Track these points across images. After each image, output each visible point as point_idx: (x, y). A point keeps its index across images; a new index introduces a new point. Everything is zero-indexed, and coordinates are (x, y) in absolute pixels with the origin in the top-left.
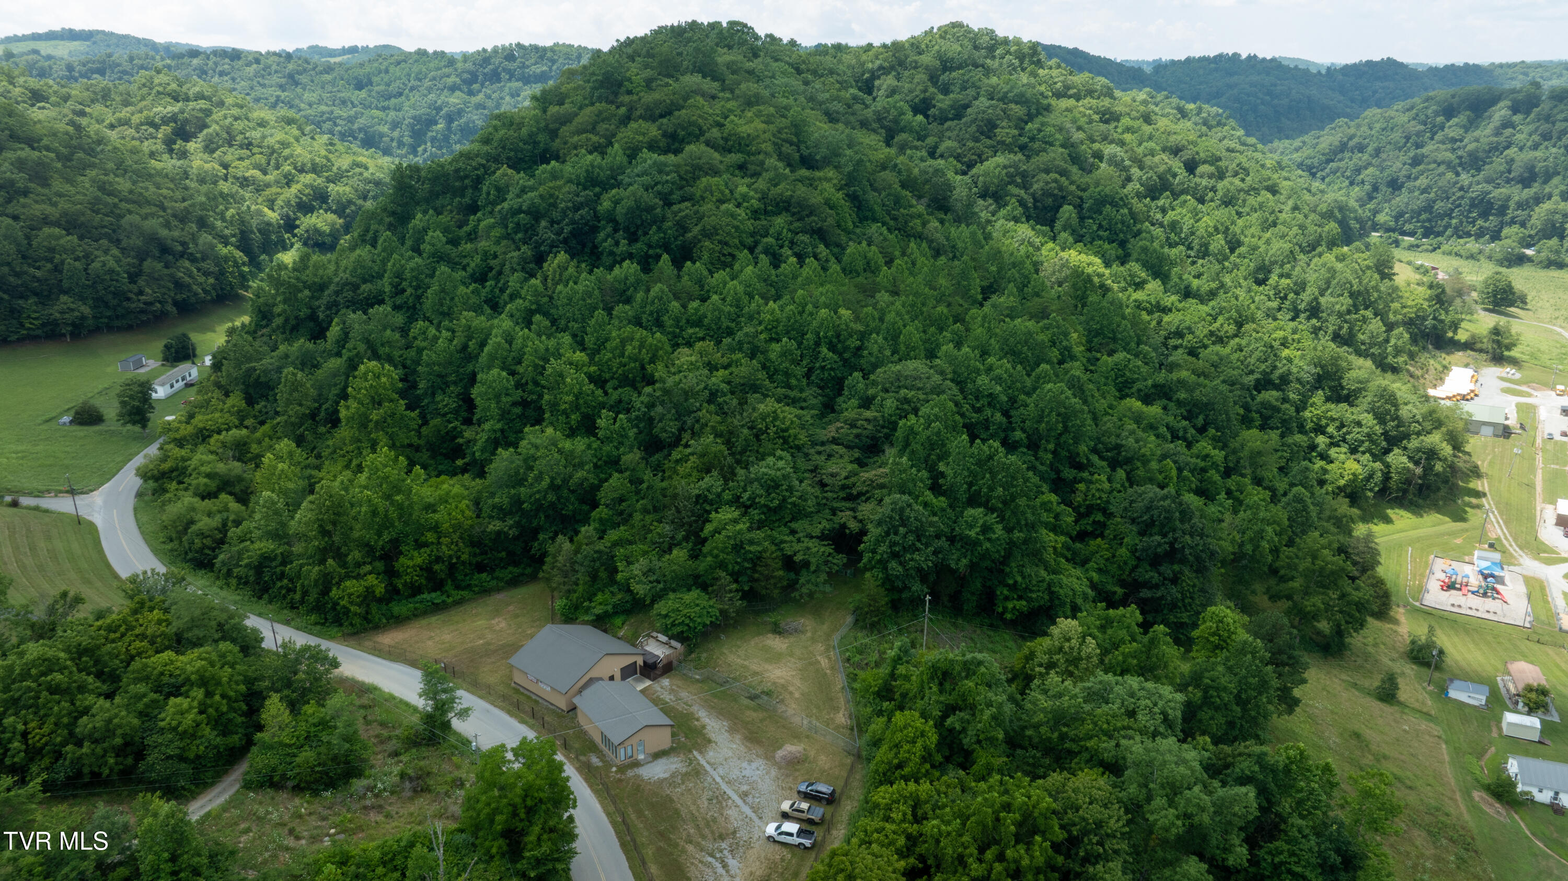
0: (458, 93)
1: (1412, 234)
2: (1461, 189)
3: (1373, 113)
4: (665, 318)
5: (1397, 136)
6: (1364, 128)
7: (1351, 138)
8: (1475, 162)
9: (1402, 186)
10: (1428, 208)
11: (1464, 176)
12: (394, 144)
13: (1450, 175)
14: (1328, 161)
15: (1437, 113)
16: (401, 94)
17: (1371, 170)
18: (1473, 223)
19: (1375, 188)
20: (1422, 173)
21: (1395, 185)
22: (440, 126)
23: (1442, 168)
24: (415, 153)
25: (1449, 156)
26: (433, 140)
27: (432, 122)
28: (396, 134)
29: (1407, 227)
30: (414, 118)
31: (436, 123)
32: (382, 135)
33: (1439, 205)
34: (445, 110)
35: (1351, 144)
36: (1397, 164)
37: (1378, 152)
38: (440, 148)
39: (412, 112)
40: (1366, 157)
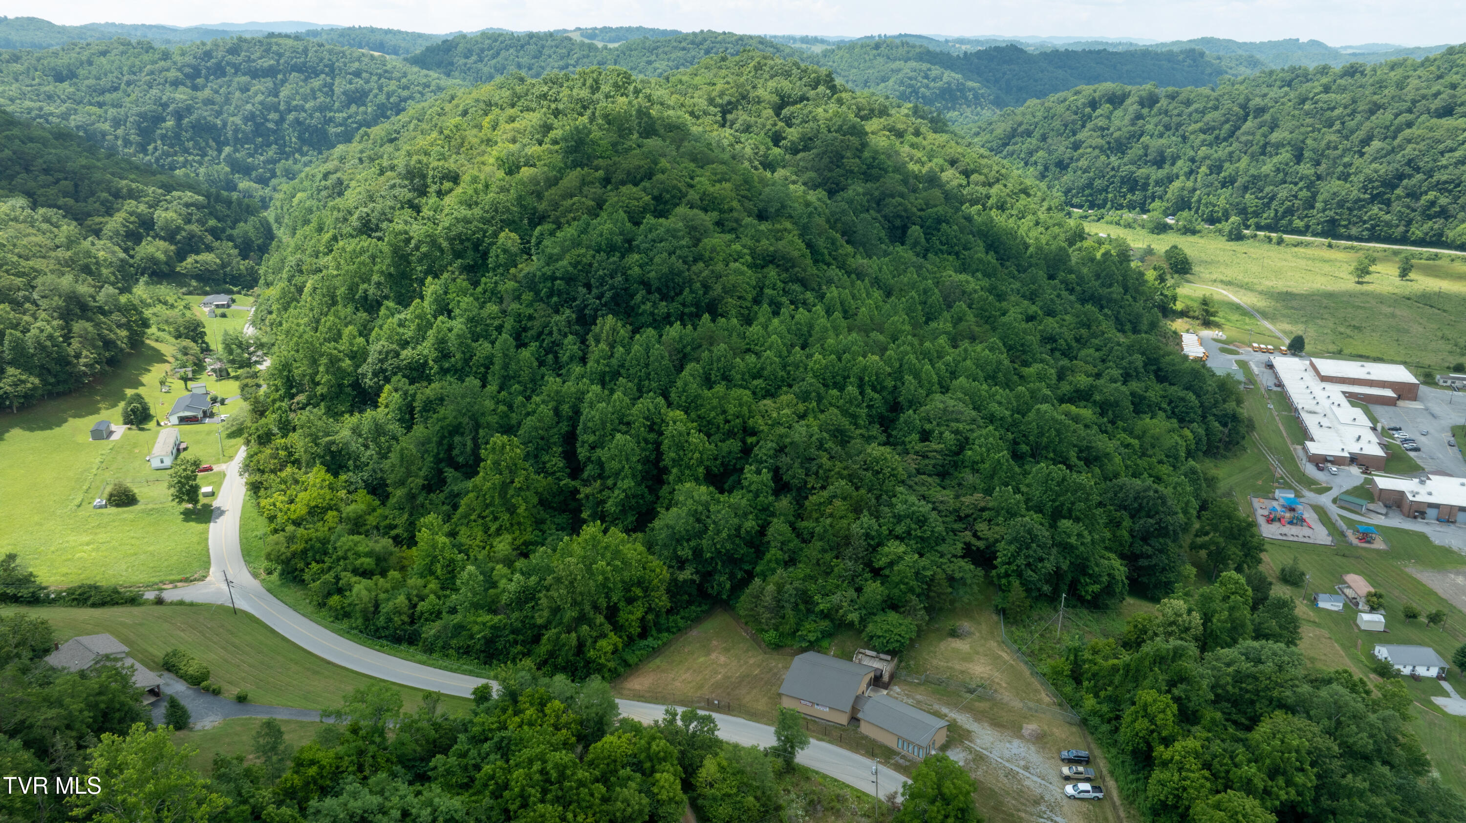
0: (181, 88)
1: (1080, 207)
2: (1113, 169)
3: (1032, 102)
4: (733, 372)
5: (1057, 124)
6: (1029, 117)
7: (1020, 124)
8: (1119, 147)
9: (1067, 166)
10: (1090, 185)
11: (1113, 158)
12: (120, 142)
13: (1103, 158)
14: (1005, 145)
15: (1084, 105)
16: (116, 89)
17: (1041, 153)
18: (1124, 196)
19: (1046, 168)
20: (1082, 156)
21: (1062, 166)
22: (170, 123)
23: (1097, 152)
24: (144, 151)
25: (1100, 142)
26: (163, 137)
27: (158, 119)
28: (120, 132)
29: (1075, 201)
30: (140, 115)
31: (164, 121)
32: (104, 134)
33: (1097, 183)
34: (171, 108)
35: (1020, 130)
36: (1061, 147)
37: (1044, 138)
38: (172, 146)
39: (136, 110)
40: (1034, 141)
